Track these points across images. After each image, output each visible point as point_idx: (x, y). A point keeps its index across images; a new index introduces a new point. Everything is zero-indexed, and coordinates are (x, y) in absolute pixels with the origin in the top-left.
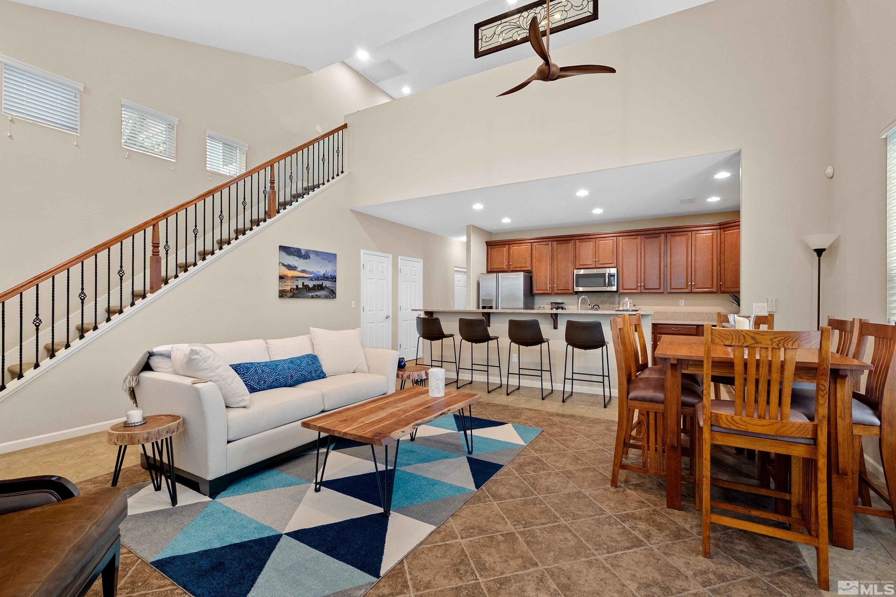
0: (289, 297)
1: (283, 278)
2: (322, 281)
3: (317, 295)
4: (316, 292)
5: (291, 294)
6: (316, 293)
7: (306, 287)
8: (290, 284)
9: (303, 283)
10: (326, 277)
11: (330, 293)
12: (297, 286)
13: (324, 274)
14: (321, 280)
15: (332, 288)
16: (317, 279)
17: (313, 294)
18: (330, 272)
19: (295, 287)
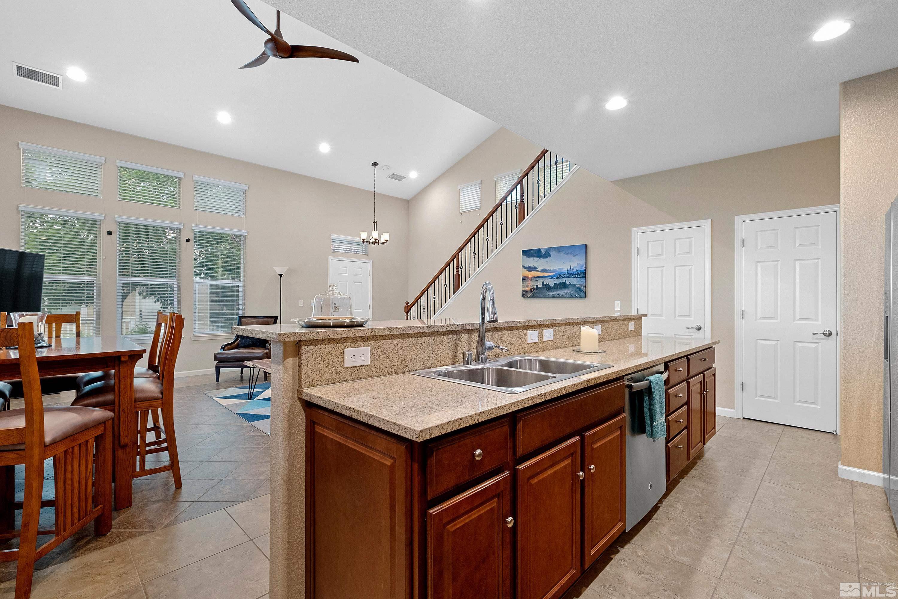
0: (529, 297)
1: (524, 279)
2: (565, 279)
3: (559, 294)
4: (558, 290)
5: (531, 294)
6: (558, 293)
7: (546, 287)
8: (530, 284)
9: (543, 282)
10: (571, 274)
11: (576, 292)
12: (537, 286)
13: (568, 270)
14: (564, 277)
15: (578, 286)
16: (559, 276)
17: (554, 293)
18: (575, 267)
19: (535, 287)
